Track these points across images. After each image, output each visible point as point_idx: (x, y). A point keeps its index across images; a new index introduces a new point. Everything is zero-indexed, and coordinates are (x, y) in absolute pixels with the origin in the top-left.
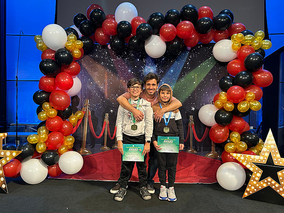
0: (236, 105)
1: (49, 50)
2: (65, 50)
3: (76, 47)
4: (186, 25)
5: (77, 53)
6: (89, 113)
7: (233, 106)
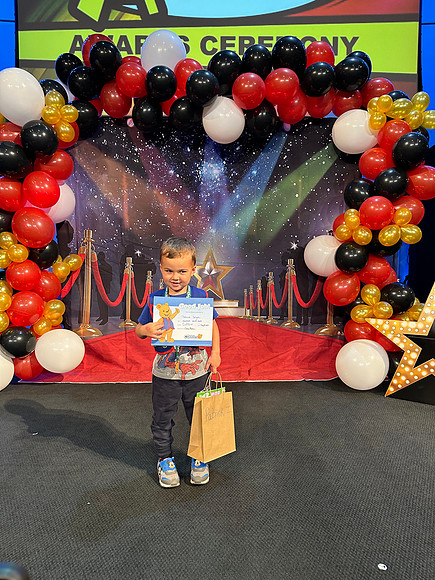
0: (375, 233)
1: (8, 124)
2: (40, 124)
4: (284, 77)
5: (66, 131)
6: (93, 256)
7: (370, 236)
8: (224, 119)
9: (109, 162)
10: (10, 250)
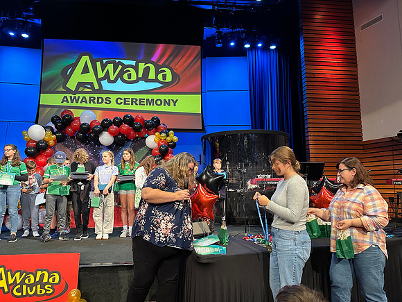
1: (32, 141)
2: (43, 141)
3: (51, 139)
4: (125, 127)
5: (51, 142)
8: (106, 138)
9: (67, 150)
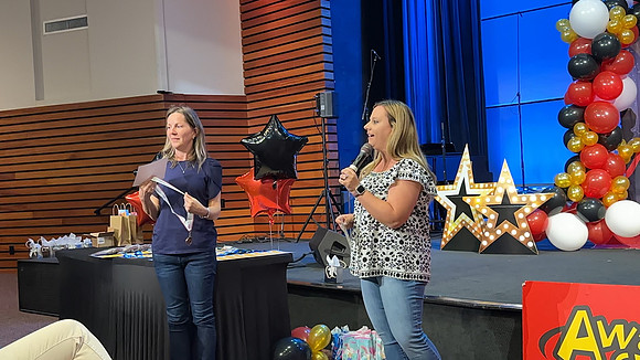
1: (580, 39)
2: (607, 35)
3: (625, 26)
10: (583, 136)
